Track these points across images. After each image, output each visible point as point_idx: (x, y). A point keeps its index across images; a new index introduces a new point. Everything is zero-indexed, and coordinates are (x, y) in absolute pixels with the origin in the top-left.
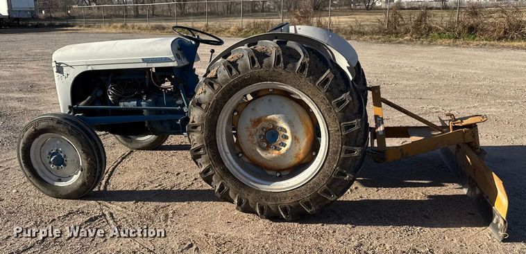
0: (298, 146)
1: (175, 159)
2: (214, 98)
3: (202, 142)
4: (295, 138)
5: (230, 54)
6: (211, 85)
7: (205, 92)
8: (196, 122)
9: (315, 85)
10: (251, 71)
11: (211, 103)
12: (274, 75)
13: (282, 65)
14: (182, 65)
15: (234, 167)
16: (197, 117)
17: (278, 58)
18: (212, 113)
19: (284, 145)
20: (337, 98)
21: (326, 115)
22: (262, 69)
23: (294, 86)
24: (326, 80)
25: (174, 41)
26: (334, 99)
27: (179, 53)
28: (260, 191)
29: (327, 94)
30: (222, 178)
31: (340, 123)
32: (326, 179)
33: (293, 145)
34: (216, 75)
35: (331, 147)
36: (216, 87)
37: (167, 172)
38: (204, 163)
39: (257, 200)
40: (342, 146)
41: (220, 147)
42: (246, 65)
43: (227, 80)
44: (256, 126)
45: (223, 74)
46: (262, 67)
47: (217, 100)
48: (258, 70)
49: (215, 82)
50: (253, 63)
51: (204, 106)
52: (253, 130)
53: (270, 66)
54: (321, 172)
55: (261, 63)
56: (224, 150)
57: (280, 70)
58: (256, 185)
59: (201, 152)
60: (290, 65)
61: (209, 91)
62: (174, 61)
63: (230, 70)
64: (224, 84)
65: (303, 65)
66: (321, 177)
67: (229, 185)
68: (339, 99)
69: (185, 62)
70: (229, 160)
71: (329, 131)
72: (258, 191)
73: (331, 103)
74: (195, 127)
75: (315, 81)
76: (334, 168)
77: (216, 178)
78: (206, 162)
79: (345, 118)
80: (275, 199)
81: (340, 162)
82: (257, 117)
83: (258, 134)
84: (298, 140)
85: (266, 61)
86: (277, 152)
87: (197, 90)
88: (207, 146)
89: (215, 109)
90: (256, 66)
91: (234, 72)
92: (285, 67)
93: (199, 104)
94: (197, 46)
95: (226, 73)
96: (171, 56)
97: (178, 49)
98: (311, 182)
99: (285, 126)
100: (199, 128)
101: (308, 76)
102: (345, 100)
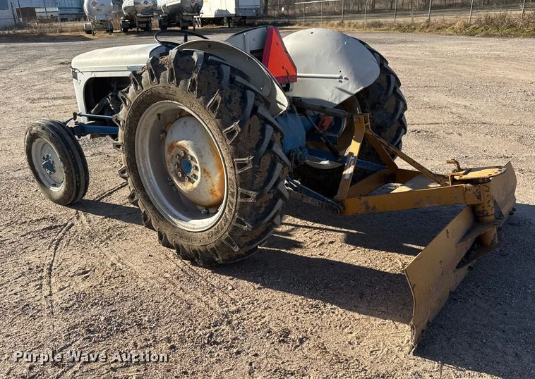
0: (209, 181)
2: (127, 115)
4: (203, 171)
8: (119, 141)
9: (205, 108)
10: (151, 86)
11: (126, 121)
12: (170, 92)
17: (171, 72)
18: (128, 132)
19: (196, 177)
24: (215, 104)
25: (157, 48)
26: (225, 128)
30: (144, 206)
31: (233, 158)
32: (227, 225)
33: (203, 179)
36: (127, 102)
39: (173, 237)
43: (134, 96)
46: (159, 82)
47: (130, 118)
48: (156, 85)
49: (126, 96)
50: (152, 76)
53: (166, 81)
55: (158, 77)
57: (173, 86)
59: (126, 174)
60: (182, 82)
63: (135, 84)
64: (132, 99)
65: (193, 82)
67: (151, 215)
68: (229, 128)
72: (174, 227)
73: (222, 133)
75: (206, 103)
77: (140, 206)
79: (237, 154)
80: (188, 239)
81: (238, 208)
83: (174, 162)
84: (208, 173)
85: (163, 74)
86: (191, 184)
88: (129, 168)
89: (130, 128)
91: (139, 86)
92: (178, 84)
99: (194, 154)
101: (198, 97)
102: (235, 131)
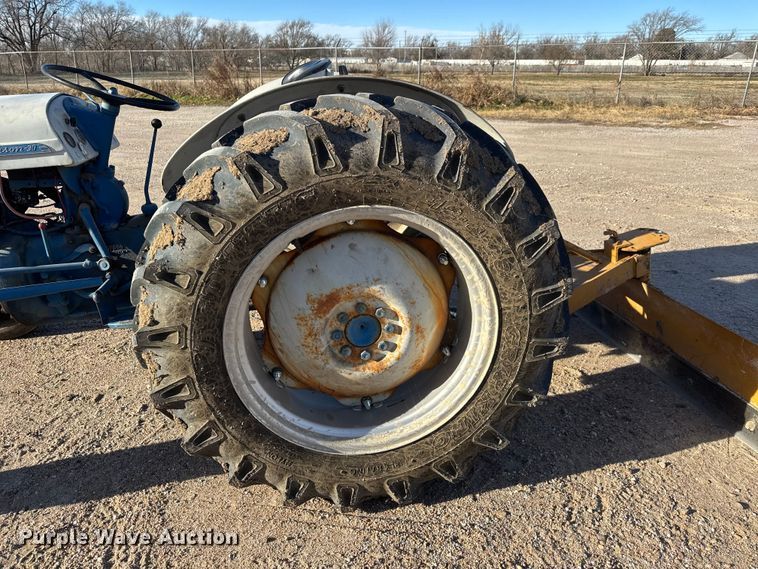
0: (421, 345)
1: (83, 357)
2: (214, 257)
3: (185, 369)
4: (417, 329)
5: (240, 131)
6: (202, 222)
7: (183, 241)
8: (163, 324)
10: (317, 179)
11: (205, 270)
12: (378, 187)
13: (399, 159)
14: (83, 160)
15: (272, 413)
16: (164, 310)
17: (389, 143)
18: (209, 296)
19: (393, 348)
20: (526, 235)
21: (498, 275)
22: (347, 174)
23: (427, 213)
24: (506, 194)
25: (51, 101)
26: (522, 238)
27: (71, 131)
28: (340, 458)
29: (507, 226)
30: (244, 446)
31: (530, 290)
32: (491, 411)
33: (413, 345)
34: (214, 193)
35: (503, 343)
36: (217, 225)
37: (72, 397)
38: (192, 419)
39: (335, 478)
40: (530, 338)
41: (235, 375)
42: (301, 162)
43: (248, 207)
44: (325, 312)
45: (235, 190)
46: (346, 168)
47: (222, 262)
48: (335, 175)
49: (213, 212)
50: (322, 156)
51: (184, 281)
52: (318, 323)
53: (367, 163)
54: (480, 397)
55: (344, 156)
56: (245, 377)
57: (395, 174)
58: (328, 444)
59: (185, 394)
60: (421, 161)
61: (195, 237)
62: (60, 153)
63: (255, 176)
64: (240, 216)
65: (454, 159)
66: (480, 407)
67: (265, 457)
68: (533, 236)
69: (88, 153)
70: (258, 399)
71: (500, 311)
72: (336, 459)
73: (514, 250)
74: (161, 336)
75: (480, 199)
76: (509, 386)
77: (227, 450)
78: (200, 416)
79: (540, 280)
80: (376, 469)
81: (523, 373)
82: (327, 291)
83: (329, 330)
84: (422, 332)
85: (356, 150)
86: (374, 364)
87: (152, 234)
88: (199, 379)
89: (218, 286)
90: (331, 165)
91: (269, 183)
92: (409, 167)
93: (168, 276)
94: (112, 114)
95: (245, 185)
96: (51, 139)
97: (67, 122)
98: (456, 422)
99: (394, 305)
100: (175, 338)
101: (465, 187)
102: (545, 239)
